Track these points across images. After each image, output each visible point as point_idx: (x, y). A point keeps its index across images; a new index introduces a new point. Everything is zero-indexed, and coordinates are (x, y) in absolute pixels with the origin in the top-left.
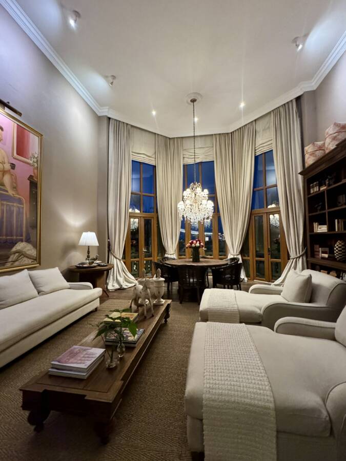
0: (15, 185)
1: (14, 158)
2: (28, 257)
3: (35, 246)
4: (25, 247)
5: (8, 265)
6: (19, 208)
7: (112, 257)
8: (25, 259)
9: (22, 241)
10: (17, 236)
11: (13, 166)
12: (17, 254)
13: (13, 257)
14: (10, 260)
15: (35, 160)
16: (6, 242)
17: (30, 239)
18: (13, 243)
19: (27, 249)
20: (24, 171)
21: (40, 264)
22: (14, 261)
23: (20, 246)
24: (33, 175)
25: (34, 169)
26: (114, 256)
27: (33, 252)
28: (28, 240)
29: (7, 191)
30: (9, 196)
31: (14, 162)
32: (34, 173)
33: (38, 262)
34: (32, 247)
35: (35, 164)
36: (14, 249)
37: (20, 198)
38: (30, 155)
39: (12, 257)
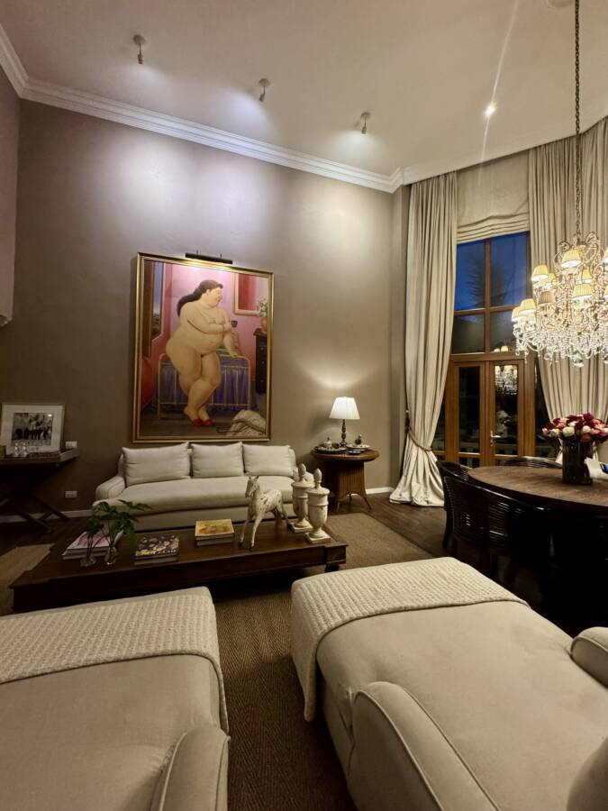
0: (236, 344)
1: (237, 314)
2: (254, 428)
3: (263, 416)
4: (250, 417)
5: (230, 435)
6: (243, 371)
7: (411, 443)
8: (250, 430)
9: (246, 409)
10: (239, 403)
11: (234, 324)
12: (240, 424)
13: (235, 427)
14: (232, 429)
15: (264, 308)
16: (227, 409)
17: (256, 406)
18: (236, 411)
19: (252, 418)
20: (248, 326)
21: (270, 438)
22: (238, 431)
23: (243, 415)
24: (260, 327)
25: (262, 320)
26: (414, 442)
27: (262, 423)
28: (254, 408)
29: (228, 354)
30: (231, 359)
31: (235, 318)
32: (262, 325)
33: (267, 437)
34: (259, 417)
35: (265, 314)
36: (236, 418)
37: (243, 359)
38: (257, 303)
39: (234, 425)
